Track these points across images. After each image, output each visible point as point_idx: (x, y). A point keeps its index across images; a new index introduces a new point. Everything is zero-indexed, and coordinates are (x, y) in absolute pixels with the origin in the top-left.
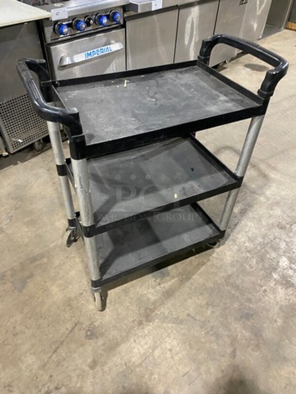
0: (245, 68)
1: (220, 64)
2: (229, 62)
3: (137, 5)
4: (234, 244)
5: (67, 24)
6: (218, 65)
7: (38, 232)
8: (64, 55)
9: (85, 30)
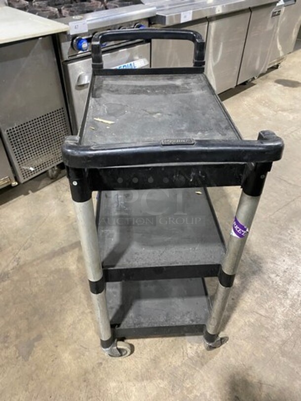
0: (276, 84)
1: (249, 80)
2: (258, 78)
3: (165, 17)
4: (286, 297)
5: (86, 39)
6: (247, 81)
7: (49, 279)
8: (82, 73)
9: (107, 45)
